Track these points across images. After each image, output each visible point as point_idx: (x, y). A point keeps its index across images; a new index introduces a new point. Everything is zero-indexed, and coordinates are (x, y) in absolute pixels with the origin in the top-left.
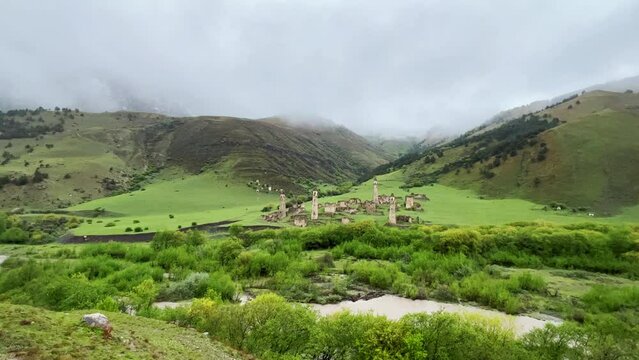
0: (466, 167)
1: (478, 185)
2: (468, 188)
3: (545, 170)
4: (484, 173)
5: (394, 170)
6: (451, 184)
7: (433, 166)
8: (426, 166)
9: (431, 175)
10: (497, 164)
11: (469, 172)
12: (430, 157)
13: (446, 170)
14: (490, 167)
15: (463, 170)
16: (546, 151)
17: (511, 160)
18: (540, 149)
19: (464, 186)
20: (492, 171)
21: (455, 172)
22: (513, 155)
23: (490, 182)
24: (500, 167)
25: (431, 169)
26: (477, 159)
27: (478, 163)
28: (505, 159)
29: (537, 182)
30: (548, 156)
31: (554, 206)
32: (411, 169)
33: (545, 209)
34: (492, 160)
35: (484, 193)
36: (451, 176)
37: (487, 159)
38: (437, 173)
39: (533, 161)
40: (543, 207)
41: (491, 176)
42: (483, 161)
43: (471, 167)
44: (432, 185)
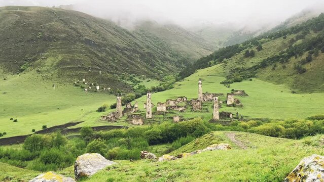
0: (282, 62)
1: (291, 80)
2: (282, 83)
4: (298, 68)
5: (215, 63)
6: (269, 79)
7: (252, 60)
8: (245, 60)
9: (250, 69)
10: (309, 60)
11: (284, 67)
12: (250, 50)
14: (303, 62)
15: (279, 65)
17: (321, 56)
19: (279, 81)
20: (304, 66)
21: (272, 67)
23: (302, 78)
24: (312, 63)
25: (250, 63)
26: (294, 52)
27: (294, 58)
28: (317, 55)
32: (232, 63)
34: (305, 55)
35: (296, 88)
36: (268, 71)
37: (301, 54)
38: (256, 68)
41: (304, 71)
42: (298, 56)
43: (287, 61)
44: (251, 80)
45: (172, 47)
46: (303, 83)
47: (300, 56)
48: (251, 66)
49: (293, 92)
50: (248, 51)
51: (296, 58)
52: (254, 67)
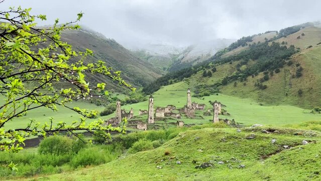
0: (241, 81)
1: (255, 94)
2: (247, 97)
3: (304, 84)
4: (258, 85)
5: (175, 82)
6: (234, 94)
7: (211, 79)
8: (205, 79)
9: (212, 86)
10: (266, 79)
11: (245, 84)
12: (207, 71)
13: (225, 83)
14: (262, 81)
15: (239, 83)
16: (301, 69)
17: (276, 76)
18: (296, 68)
19: (244, 95)
20: (264, 84)
22: (278, 72)
23: (264, 93)
24: (270, 81)
25: (211, 81)
26: (249, 73)
27: (251, 77)
28: (272, 74)
29: (300, 93)
30: (304, 73)
31: (317, 110)
32: (194, 80)
33: (312, 112)
34: (261, 75)
35: (262, 101)
36: (230, 86)
37: (257, 74)
38: (217, 85)
39: (293, 77)
40: (311, 111)
41: (265, 87)
42: (254, 76)
43: (245, 80)
44: (217, 95)
45: (128, 68)
46: (267, 98)
47: (256, 76)
48: (213, 84)
49: (261, 105)
50: (205, 72)
51: (253, 77)
52: (215, 84)
